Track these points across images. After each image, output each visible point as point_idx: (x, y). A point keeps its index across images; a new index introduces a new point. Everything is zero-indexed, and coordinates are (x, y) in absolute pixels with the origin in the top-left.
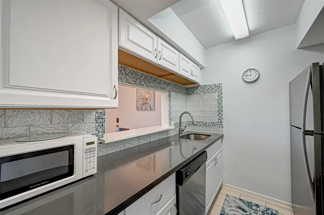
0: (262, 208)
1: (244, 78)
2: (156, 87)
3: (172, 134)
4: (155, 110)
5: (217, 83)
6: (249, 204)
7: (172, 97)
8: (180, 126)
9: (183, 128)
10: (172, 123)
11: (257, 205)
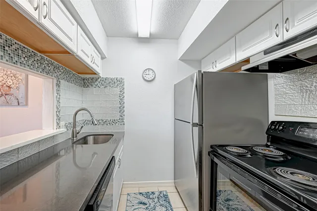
0: (157, 194)
1: (144, 75)
2: (32, 67)
3: (61, 140)
4: (27, 104)
5: (119, 77)
6: (147, 195)
7: (61, 87)
8: (74, 126)
9: (78, 129)
10: (62, 123)
11: (153, 193)
